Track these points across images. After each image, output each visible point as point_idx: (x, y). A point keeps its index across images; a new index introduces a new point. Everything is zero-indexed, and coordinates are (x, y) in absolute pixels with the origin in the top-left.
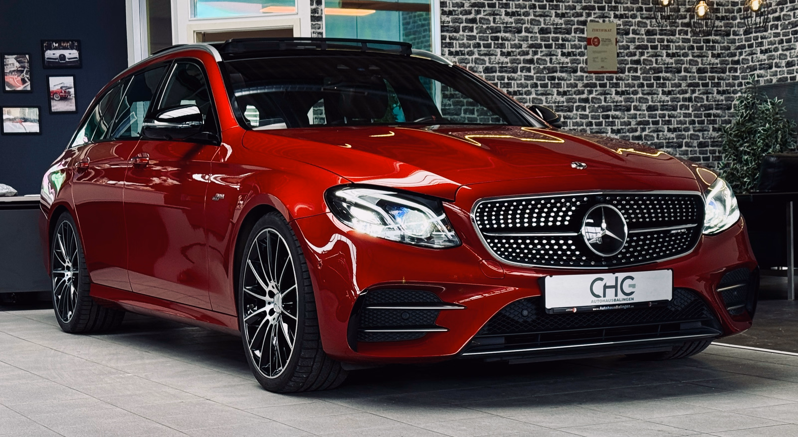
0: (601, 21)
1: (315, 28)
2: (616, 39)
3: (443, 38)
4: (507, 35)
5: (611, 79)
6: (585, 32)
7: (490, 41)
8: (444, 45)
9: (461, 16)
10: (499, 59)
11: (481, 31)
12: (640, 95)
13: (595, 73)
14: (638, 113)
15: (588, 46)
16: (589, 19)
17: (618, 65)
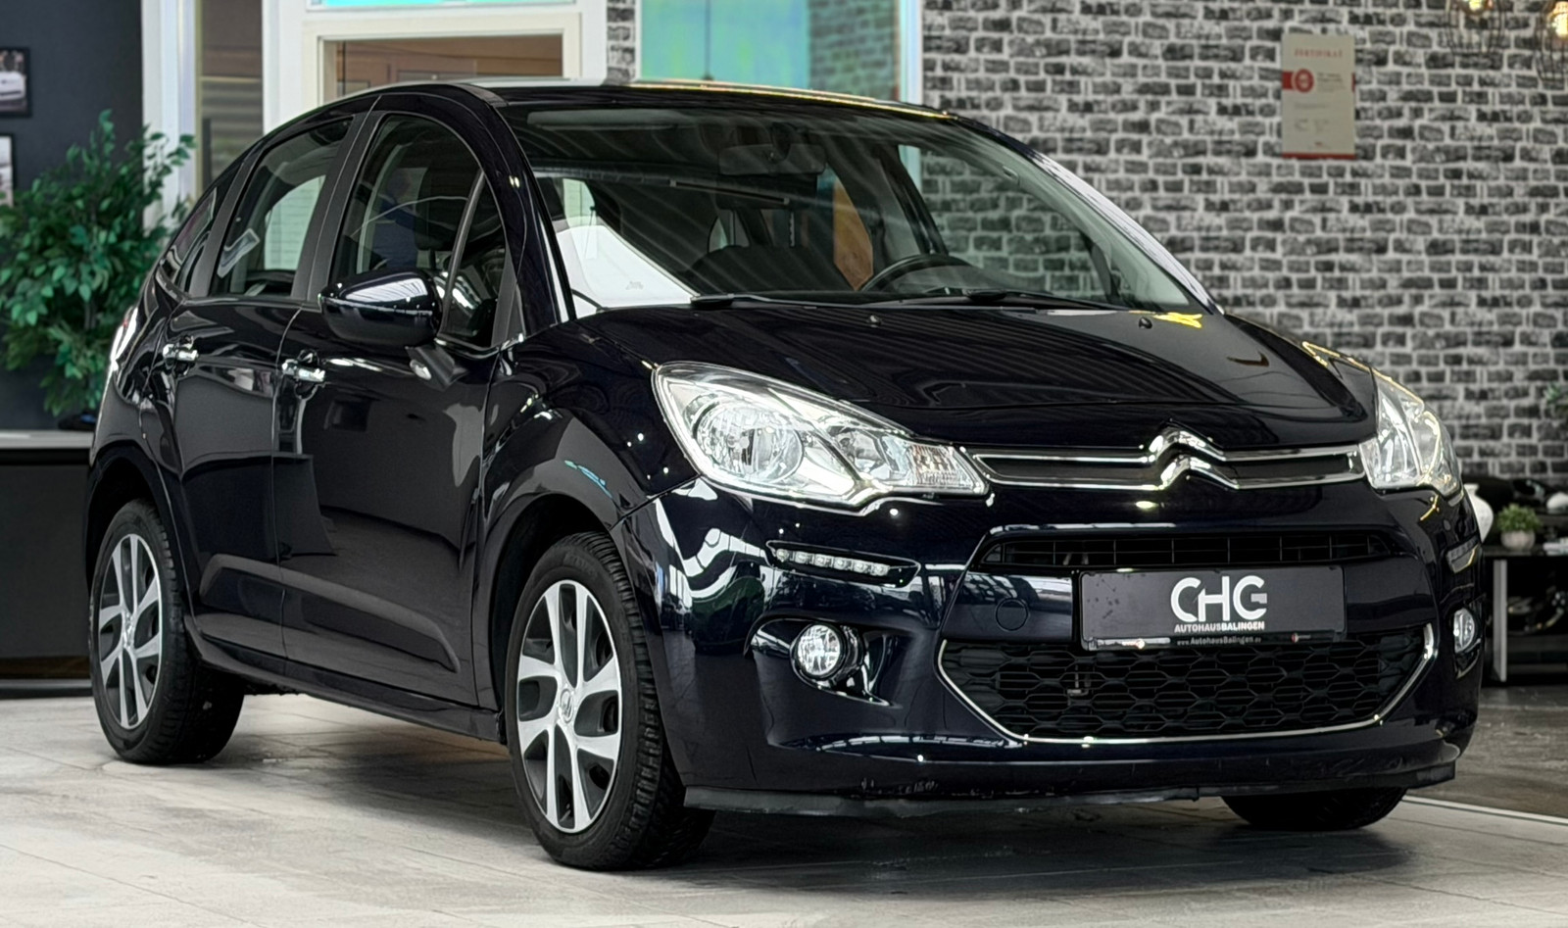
0: (1317, 29)
1: (616, 37)
2: (1354, 76)
3: (928, 66)
4: (1086, 61)
5: (1340, 173)
6: (1278, 57)
7: (1042, 75)
8: (931, 83)
9: (972, 13)
10: (1065, 121)
11: (1023, 50)
12: (1411, 214)
13: (1301, 157)
14: (1405, 258)
15: (1285, 93)
16: (1288, 24)
17: (1357, 140)
